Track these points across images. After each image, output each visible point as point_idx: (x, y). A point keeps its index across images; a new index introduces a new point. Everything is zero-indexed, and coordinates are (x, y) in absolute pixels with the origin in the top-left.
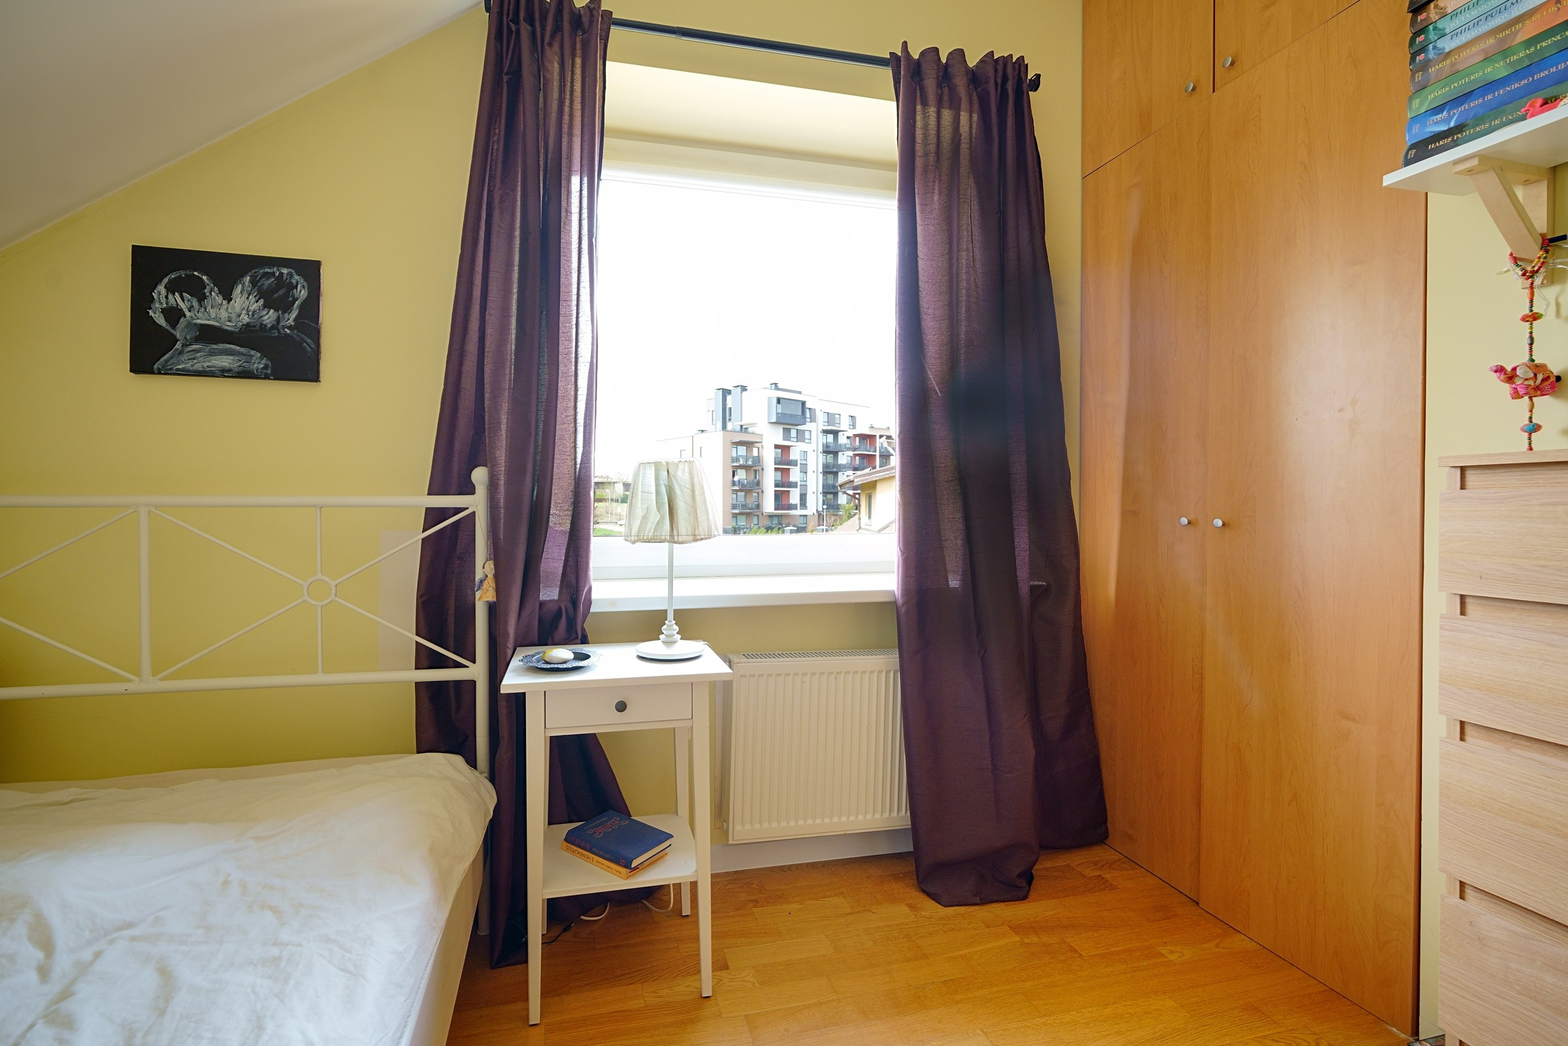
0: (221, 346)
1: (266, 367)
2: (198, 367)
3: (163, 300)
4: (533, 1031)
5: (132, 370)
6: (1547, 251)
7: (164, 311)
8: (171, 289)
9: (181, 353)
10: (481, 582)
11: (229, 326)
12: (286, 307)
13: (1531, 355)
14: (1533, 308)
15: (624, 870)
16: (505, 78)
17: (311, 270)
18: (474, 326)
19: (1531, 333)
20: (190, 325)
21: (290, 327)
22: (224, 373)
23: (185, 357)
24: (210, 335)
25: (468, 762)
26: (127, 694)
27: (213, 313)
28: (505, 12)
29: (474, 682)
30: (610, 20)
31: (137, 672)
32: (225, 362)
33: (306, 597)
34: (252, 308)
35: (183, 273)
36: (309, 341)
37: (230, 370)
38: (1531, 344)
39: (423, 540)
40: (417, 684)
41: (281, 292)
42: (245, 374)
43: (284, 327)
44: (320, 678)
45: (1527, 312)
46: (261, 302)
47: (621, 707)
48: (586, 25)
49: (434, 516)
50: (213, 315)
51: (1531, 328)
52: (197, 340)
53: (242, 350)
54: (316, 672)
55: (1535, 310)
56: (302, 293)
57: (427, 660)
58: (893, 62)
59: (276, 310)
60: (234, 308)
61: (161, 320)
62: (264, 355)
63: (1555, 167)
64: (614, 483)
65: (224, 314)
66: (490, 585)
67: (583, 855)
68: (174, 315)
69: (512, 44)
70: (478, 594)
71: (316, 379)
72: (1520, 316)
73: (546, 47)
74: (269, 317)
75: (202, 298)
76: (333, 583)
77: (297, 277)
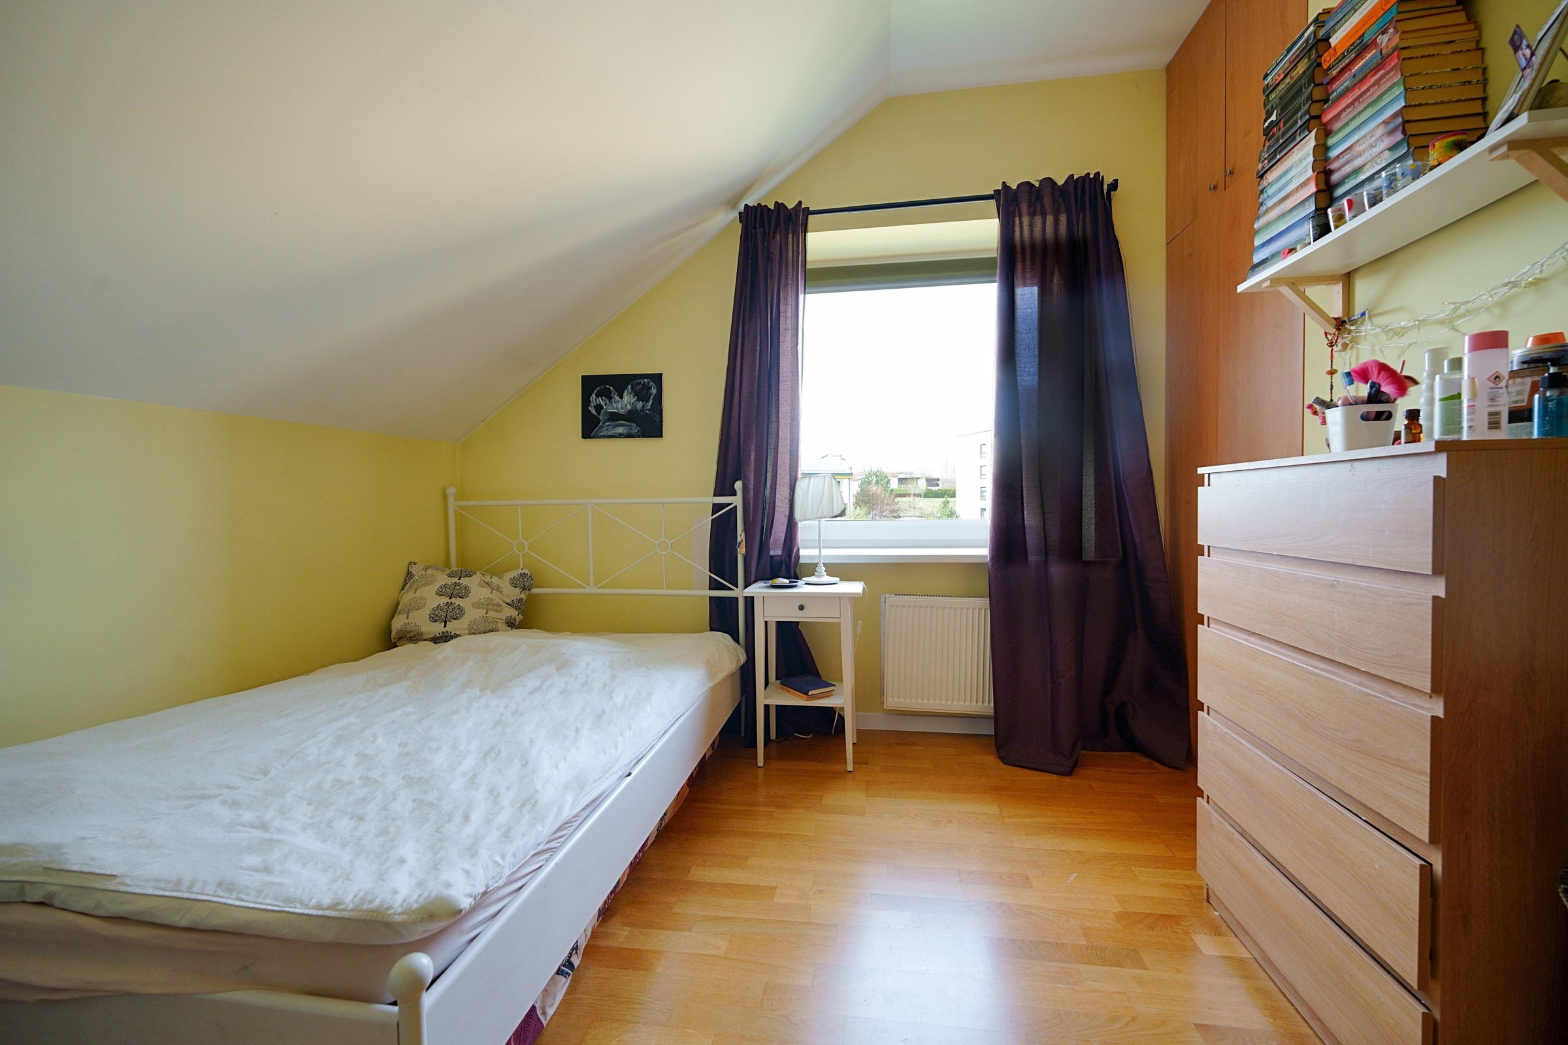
0: (619, 422)
1: (638, 432)
2: (609, 434)
3: (595, 402)
4: (759, 769)
5: (582, 438)
6: (1338, 329)
7: (595, 407)
8: (597, 396)
9: (602, 427)
10: (740, 543)
11: (622, 412)
12: (647, 401)
13: (1332, 397)
14: (1333, 366)
15: (805, 696)
16: (750, 261)
17: (657, 378)
18: (736, 401)
19: (1331, 382)
20: (606, 413)
21: (649, 410)
22: (620, 436)
23: (604, 429)
24: (614, 417)
25: (734, 639)
26: (584, 594)
27: (615, 405)
28: (749, 224)
29: (737, 599)
30: (808, 212)
31: (588, 584)
32: (620, 430)
33: (658, 550)
34: (632, 402)
35: (602, 387)
36: (657, 416)
37: (623, 434)
38: (1331, 389)
39: (712, 520)
40: (710, 597)
41: (645, 391)
42: (629, 436)
43: (646, 410)
44: (664, 592)
45: (1330, 369)
46: (636, 398)
47: (801, 608)
48: (794, 220)
49: (717, 507)
50: (615, 407)
51: (1332, 379)
52: (609, 420)
53: (628, 423)
54: (663, 588)
55: (1334, 368)
56: (654, 391)
57: (714, 585)
58: (995, 196)
59: (642, 402)
60: (624, 402)
61: (594, 412)
62: (637, 425)
63: (1349, 272)
64: (917, 478)
65: (620, 406)
66: (743, 545)
67: (788, 690)
68: (599, 408)
69: (753, 243)
70: (738, 549)
71: (661, 436)
72: (1326, 371)
73: (771, 240)
74: (640, 405)
75: (610, 398)
76: (670, 543)
77: (651, 383)
